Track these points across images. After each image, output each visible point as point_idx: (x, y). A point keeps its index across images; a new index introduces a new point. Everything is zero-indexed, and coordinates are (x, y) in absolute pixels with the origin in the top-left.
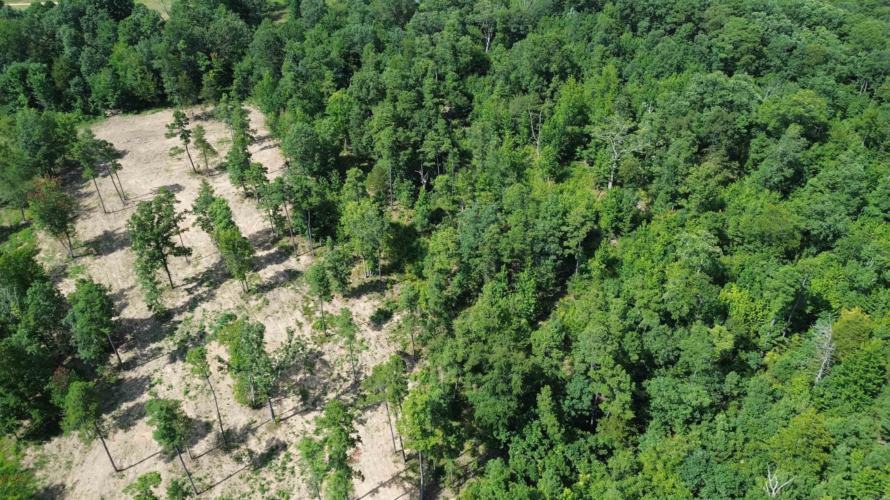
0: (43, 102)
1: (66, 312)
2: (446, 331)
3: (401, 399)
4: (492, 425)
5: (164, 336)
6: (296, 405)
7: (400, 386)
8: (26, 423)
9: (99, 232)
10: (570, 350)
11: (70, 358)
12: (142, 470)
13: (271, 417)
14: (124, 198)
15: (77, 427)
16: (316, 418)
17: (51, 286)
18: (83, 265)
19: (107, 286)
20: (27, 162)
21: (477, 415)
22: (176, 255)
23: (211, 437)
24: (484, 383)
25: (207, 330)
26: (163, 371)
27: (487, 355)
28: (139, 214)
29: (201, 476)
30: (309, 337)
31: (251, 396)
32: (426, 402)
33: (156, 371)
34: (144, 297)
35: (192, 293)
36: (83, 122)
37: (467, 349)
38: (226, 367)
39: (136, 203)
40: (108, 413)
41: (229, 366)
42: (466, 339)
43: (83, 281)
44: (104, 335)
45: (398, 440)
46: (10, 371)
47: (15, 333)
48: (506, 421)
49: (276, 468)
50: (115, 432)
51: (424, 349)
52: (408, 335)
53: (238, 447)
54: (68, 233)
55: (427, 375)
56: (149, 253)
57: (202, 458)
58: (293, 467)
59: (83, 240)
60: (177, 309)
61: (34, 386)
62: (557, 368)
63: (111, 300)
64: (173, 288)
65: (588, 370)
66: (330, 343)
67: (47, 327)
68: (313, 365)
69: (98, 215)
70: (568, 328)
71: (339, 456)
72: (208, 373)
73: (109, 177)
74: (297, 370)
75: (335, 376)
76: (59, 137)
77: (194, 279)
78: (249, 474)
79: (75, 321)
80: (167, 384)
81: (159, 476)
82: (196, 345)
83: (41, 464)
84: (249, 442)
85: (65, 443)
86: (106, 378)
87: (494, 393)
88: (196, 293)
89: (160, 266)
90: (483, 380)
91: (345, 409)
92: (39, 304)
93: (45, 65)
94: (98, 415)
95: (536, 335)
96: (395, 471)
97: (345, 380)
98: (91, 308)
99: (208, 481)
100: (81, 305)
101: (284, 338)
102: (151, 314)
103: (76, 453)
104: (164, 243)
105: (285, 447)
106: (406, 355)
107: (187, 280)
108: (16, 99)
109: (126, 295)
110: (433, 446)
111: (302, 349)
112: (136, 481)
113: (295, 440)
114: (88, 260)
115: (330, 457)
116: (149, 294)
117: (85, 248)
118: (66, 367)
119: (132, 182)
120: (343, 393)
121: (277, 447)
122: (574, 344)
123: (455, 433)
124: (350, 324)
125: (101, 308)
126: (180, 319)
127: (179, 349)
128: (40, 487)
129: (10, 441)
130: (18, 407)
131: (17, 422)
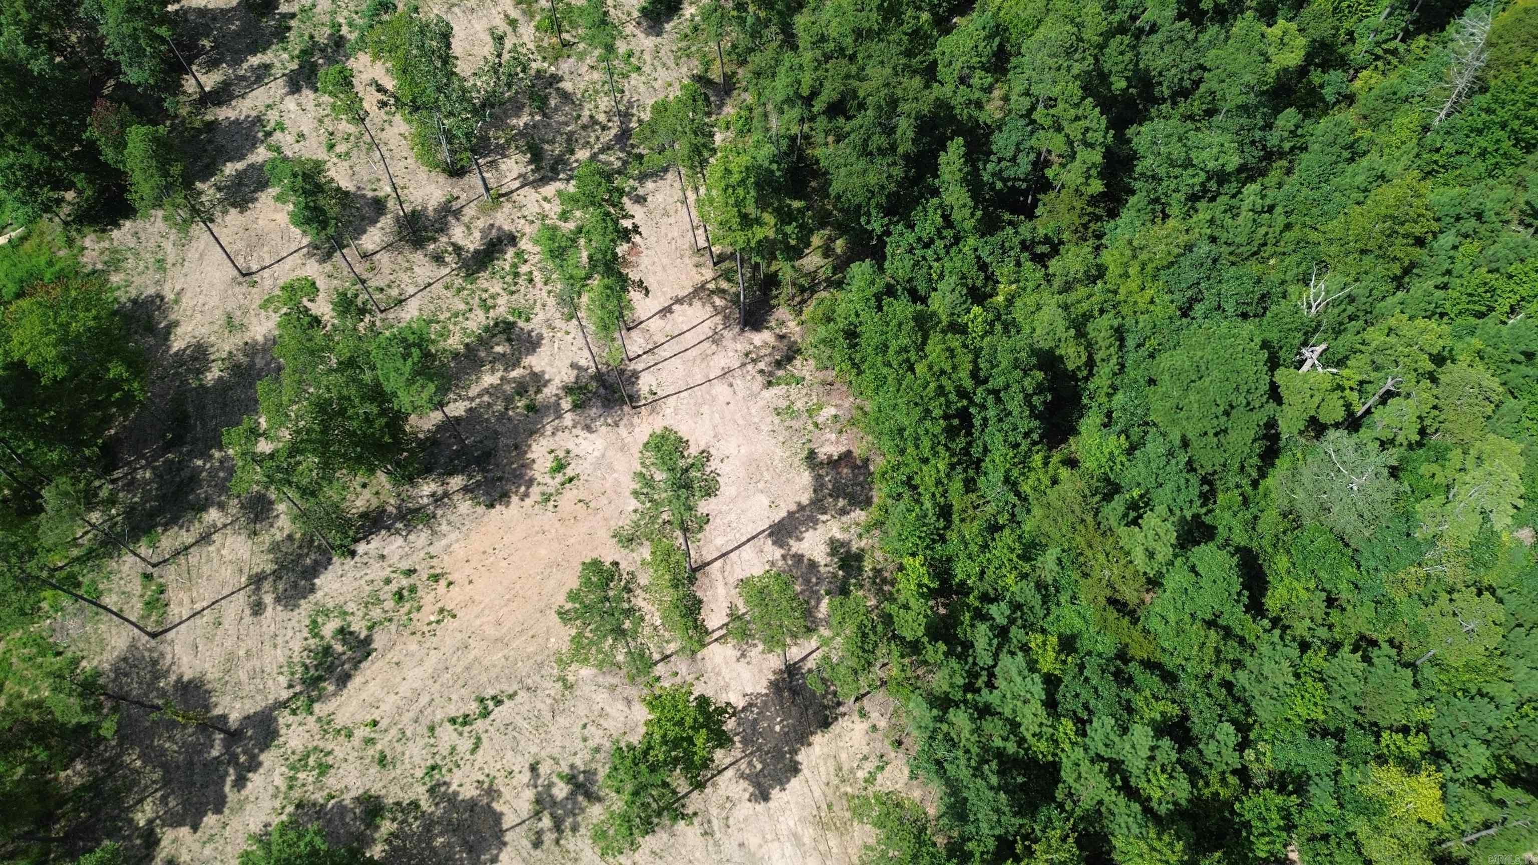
2: (781, 37)
3: (704, 163)
4: (859, 206)
5: (270, 43)
6: (523, 170)
7: (700, 140)
8: (70, 195)
10: (1005, 72)
11: (112, 82)
12: (284, 274)
13: (483, 191)
15: (158, 204)
16: (559, 193)
21: (835, 188)
23: (386, 221)
24: (849, 134)
25: (345, 30)
26: (282, 107)
27: (855, 83)
29: (382, 284)
30: (531, 46)
31: (444, 154)
32: (747, 168)
33: (269, 107)
37: (818, 73)
38: (392, 101)
40: (204, 180)
41: (397, 99)
42: (818, 53)
44: (163, 40)
45: (701, 231)
46: (13, 106)
48: (883, 200)
49: (503, 273)
50: (225, 212)
51: (740, 71)
52: (711, 44)
53: (435, 240)
55: (749, 120)
57: (378, 256)
58: (531, 273)
61: (63, 132)
62: (979, 105)
65: (1033, 108)
66: (572, 60)
67: (54, 23)
68: (544, 100)
70: (1006, 29)
71: (605, 256)
72: (361, 113)
74: (518, 110)
75: (585, 120)
78: (458, 282)
79: (101, 10)
80: (295, 131)
81: (314, 284)
82: (331, 61)
83: (115, 262)
84: (451, 232)
85: (144, 229)
86: (184, 118)
87: (865, 152)
90: (848, 129)
91: (609, 178)
94: (188, 184)
95: (946, 45)
96: (699, 279)
97: (604, 128)
99: (394, 292)
101: (488, 49)
103: (168, 246)
105: (512, 240)
106: (708, 83)
110: (760, 241)
111: (523, 71)
112: (278, 292)
113: (528, 229)
115: (590, 258)
118: (109, 97)
120: (602, 151)
121: (500, 240)
122: (1014, 61)
123: (796, 220)
124: (604, 22)
126: (292, 10)
127: (301, 67)
128: (123, 300)
129: (52, 226)
130: (49, 169)
131: (54, 195)
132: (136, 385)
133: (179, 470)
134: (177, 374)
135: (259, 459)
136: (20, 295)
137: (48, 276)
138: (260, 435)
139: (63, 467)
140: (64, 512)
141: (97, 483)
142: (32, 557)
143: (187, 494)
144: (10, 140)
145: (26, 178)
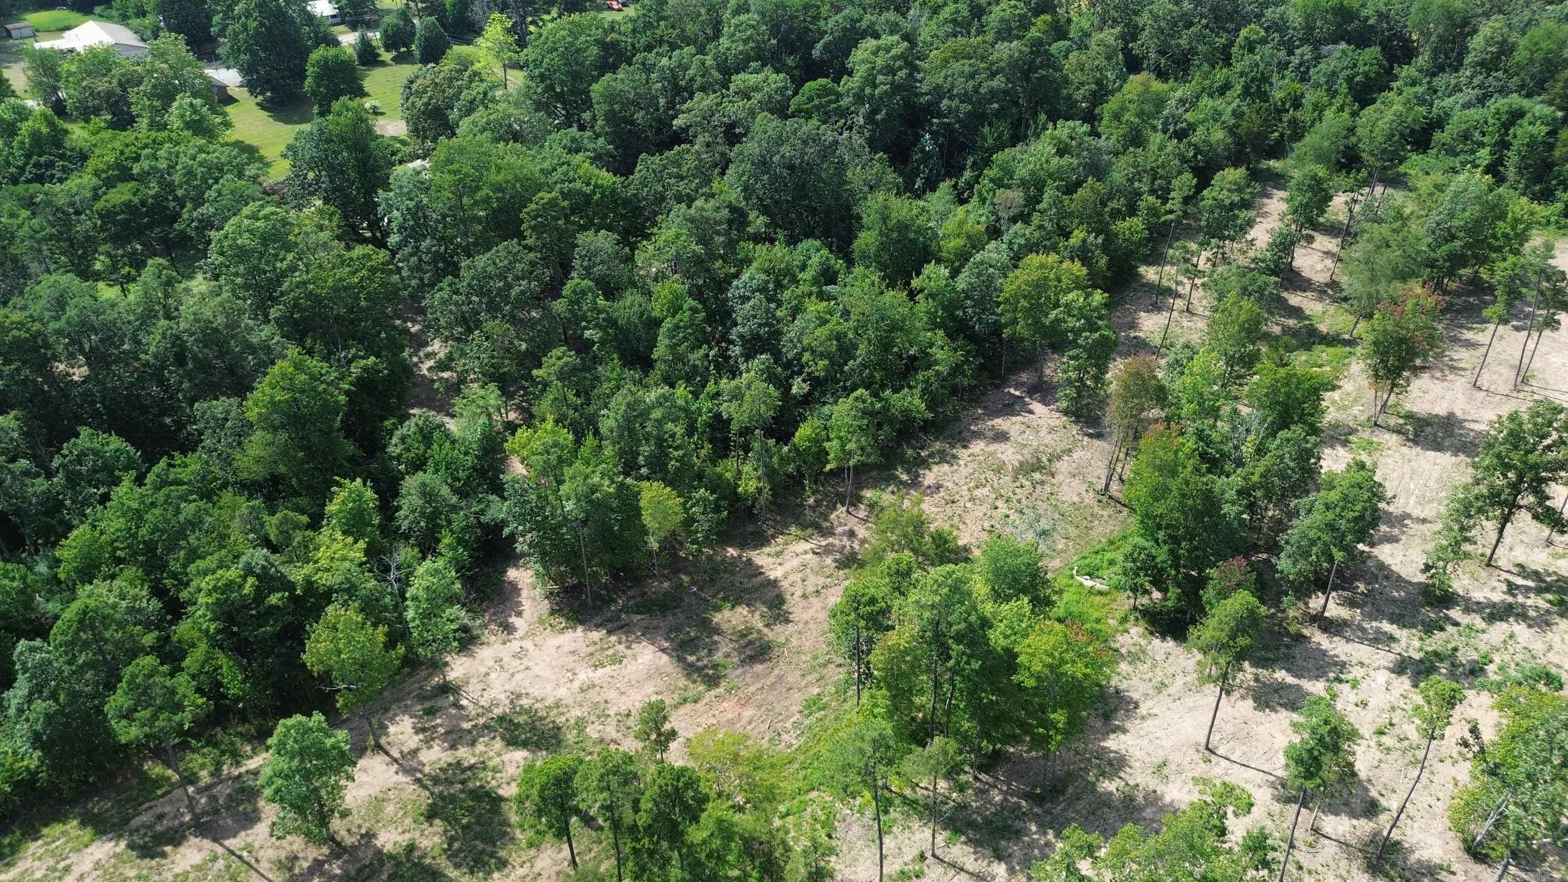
0: (1511, 173)
1: (1308, 492)
5: (1414, 626)
8: (1157, 595)
9: (1441, 410)
11: (1265, 556)
12: (1238, 777)
14: (1523, 377)
15: (1205, 651)
17: (1316, 445)
18: (1380, 444)
19: (1389, 494)
20: (1418, 252)
22: (1536, 517)
23: (1365, 826)
25: (1491, 668)
26: (1372, 673)
28: (1525, 417)
29: (1305, 865)
31: (1480, 830)
33: (1362, 664)
34: (1430, 547)
35: (1514, 596)
36: (1552, 227)
38: (1476, 749)
39: (1536, 397)
40: (1254, 665)
41: (1482, 751)
43: (1362, 466)
46: (1186, 519)
47: (1228, 476)
50: (1243, 697)
54: (1394, 385)
56: (1491, 487)
57: (1327, 842)
59: (1408, 407)
60: (1467, 600)
61: (1197, 557)
63: (1380, 518)
64: (1489, 565)
67: (1268, 496)
69: (1460, 383)
72: (1437, 732)
73: (1525, 333)
76: (1494, 236)
77: (1536, 576)
79: (1309, 511)
80: (1362, 696)
81: (1252, 805)
82: (1452, 676)
83: (1135, 658)
85: (1177, 657)
86: (1287, 617)
88: (1520, 599)
89: (1495, 517)
92: (1281, 457)
93: (1560, 114)
94: (1241, 656)
98: (1343, 509)
100: (1333, 496)
102: (1421, 578)
103: (1180, 681)
104: (1530, 486)
107: (1523, 571)
108: (1473, 152)
109: (1406, 526)
112: (1218, 782)
114: (1392, 439)
116: (1443, 548)
117: (1401, 421)
118: (1251, 563)
119: (1556, 360)
125: (1356, 520)
126: (1459, 620)
127: (1421, 661)
128: (1113, 683)
129: (1125, 602)
130: (1163, 569)
131: (1148, 586)
132: (1059, 737)
133: (1018, 818)
134: (1089, 760)
135: (1071, 869)
136: (1059, 620)
137: (1088, 626)
138: (1092, 856)
139: (964, 738)
140: (932, 762)
141: (967, 768)
142: (887, 765)
143: (1003, 838)
144: (1161, 535)
145: (1144, 562)
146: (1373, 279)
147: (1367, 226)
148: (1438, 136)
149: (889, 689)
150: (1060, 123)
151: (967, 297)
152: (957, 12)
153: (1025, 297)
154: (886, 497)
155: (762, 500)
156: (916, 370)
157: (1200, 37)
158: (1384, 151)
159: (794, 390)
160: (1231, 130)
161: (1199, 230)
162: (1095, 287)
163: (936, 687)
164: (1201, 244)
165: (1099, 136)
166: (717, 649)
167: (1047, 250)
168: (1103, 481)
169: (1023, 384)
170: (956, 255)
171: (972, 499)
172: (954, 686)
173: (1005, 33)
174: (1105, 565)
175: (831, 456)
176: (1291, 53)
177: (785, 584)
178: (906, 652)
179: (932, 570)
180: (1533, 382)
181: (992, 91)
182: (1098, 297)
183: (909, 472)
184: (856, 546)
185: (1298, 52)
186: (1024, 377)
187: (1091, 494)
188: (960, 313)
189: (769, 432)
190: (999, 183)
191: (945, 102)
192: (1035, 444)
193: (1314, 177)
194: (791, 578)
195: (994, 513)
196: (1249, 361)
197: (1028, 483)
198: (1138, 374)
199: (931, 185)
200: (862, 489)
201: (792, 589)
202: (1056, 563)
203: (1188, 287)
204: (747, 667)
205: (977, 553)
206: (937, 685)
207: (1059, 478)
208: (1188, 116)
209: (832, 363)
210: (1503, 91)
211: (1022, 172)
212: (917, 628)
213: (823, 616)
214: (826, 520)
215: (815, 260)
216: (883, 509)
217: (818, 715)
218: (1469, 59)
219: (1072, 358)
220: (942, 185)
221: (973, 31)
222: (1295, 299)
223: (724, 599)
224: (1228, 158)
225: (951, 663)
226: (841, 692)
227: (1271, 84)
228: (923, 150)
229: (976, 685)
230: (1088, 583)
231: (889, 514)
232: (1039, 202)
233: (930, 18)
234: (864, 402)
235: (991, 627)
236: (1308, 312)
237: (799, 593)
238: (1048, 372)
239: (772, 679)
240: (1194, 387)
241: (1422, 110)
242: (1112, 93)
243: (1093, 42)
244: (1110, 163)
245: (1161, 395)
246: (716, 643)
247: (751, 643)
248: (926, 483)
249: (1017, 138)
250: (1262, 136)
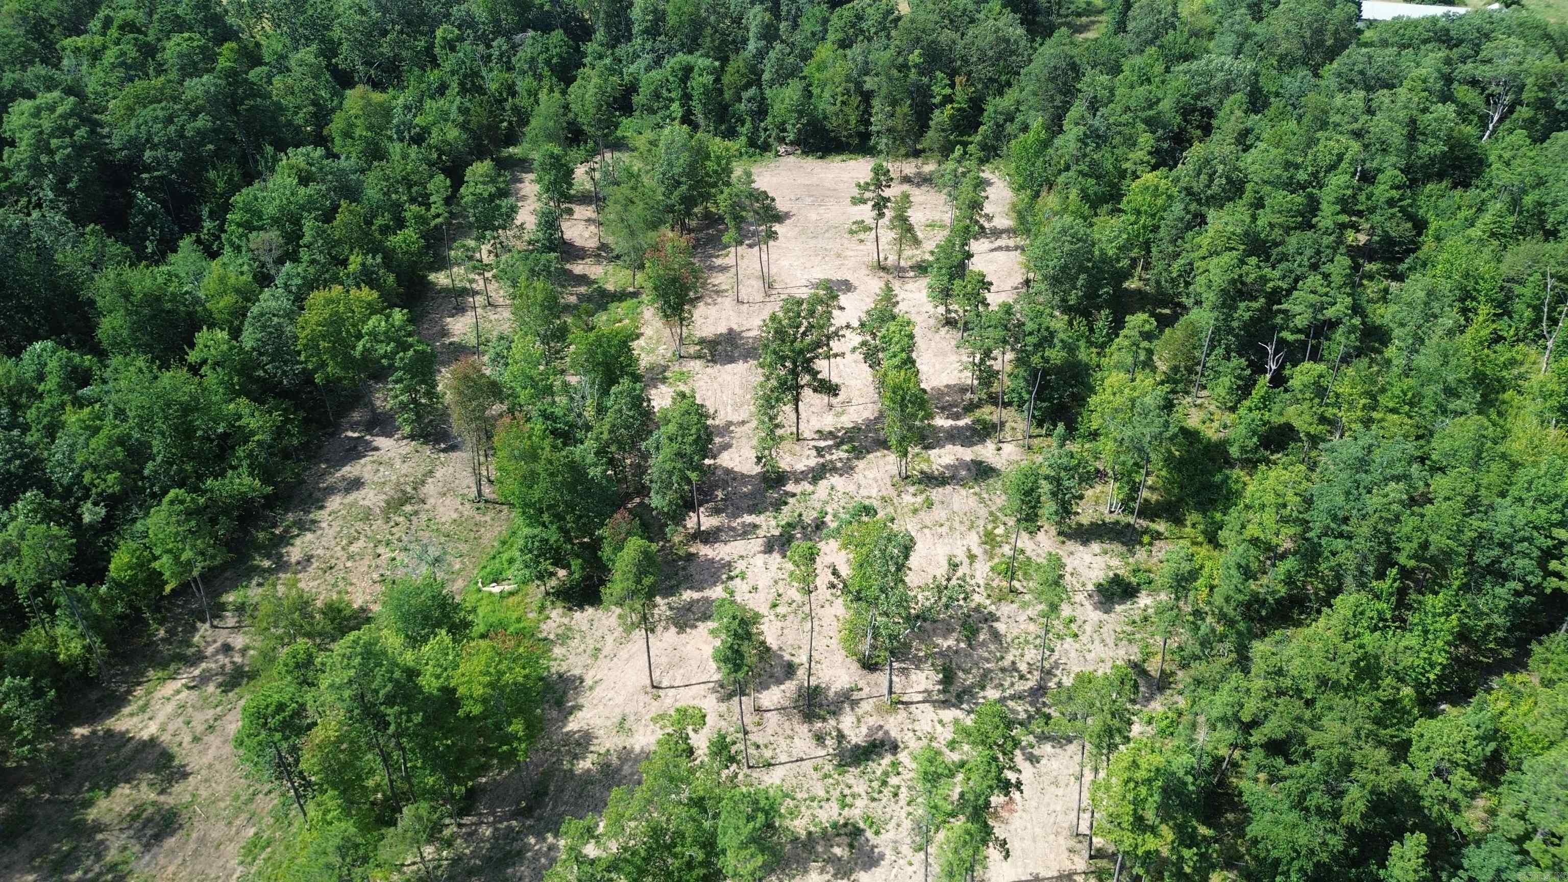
0: (700, 119)
1: (651, 432)
2: (1234, 655)
3: (1112, 747)
4: (1277, 862)
5: (766, 509)
6: (931, 687)
7: (1116, 723)
8: (562, 573)
9: (722, 329)
10: (1496, 783)
11: (638, 500)
12: (687, 698)
13: (886, 692)
14: (769, 285)
15: (620, 603)
16: (956, 721)
18: (689, 372)
19: (711, 411)
20: (658, 202)
21: (1253, 830)
22: (815, 390)
23: (790, 686)
24: (1285, 778)
25: (828, 519)
26: (751, 561)
27: (1306, 729)
28: (781, 315)
29: (760, 741)
30: (982, 582)
31: (865, 647)
32: (1158, 770)
33: (742, 557)
34: (755, 442)
35: (823, 456)
36: (745, 157)
37: (1267, 704)
38: (841, 586)
39: (782, 297)
40: (665, 596)
41: (845, 586)
42: (1271, 685)
43: (683, 396)
44: (689, 482)
45: (1086, 816)
46: (562, 495)
47: (582, 443)
48: (1310, 867)
49: (872, 777)
50: (666, 628)
51: (1180, 674)
52: (1158, 638)
53: (824, 720)
54: (682, 320)
55: (1174, 723)
56: (779, 378)
57: (769, 714)
58: (899, 787)
59: (698, 334)
60: (794, 473)
61: (584, 525)
62: (1455, 807)
63: (712, 433)
64: (798, 440)
65: (1527, 836)
66: (1014, 606)
67: (621, 448)
68: (975, 632)
69: (727, 302)
70: (1506, 738)
71: (977, 800)
72: (812, 586)
73: (757, 248)
74: (948, 631)
75: (1006, 663)
76: (707, 175)
77: (831, 435)
78: (829, 768)
79: (657, 448)
80: (752, 583)
81: (705, 716)
82: (806, 537)
83: (564, 638)
84: (842, 718)
85: (600, 619)
86: (674, 545)
87: (1300, 804)
88: (828, 457)
89: (789, 401)
90: (1285, 772)
91: (1009, 725)
92: (620, 411)
93: (717, 64)
94: (650, 595)
95: (1425, 728)
96: (1067, 866)
97: (1022, 677)
98: (683, 436)
99: (768, 754)
100: (672, 428)
101: (941, 570)
102: (758, 469)
103: (610, 639)
104: (803, 368)
105: (894, 748)
106: (1144, 673)
107: (821, 434)
108: (668, 108)
109: (732, 432)
110: (1148, 853)
111: (965, 599)
112: (672, 712)
113: (913, 744)
114: (697, 365)
115: (962, 795)
116: (763, 440)
117: (698, 348)
118: (630, 511)
119: (785, 263)
120: (1012, 697)
121: (882, 744)
122: (1509, 775)
123: (1198, 846)
124: (1057, 584)
125: (696, 442)
126: (795, 491)
127: (781, 535)
128: (553, 670)
129: (536, 591)
130: (559, 548)
131: (551, 569)
132: (523, 746)
133: (514, 839)
134: (559, 750)
135: (580, 859)
136: (483, 636)
137: (511, 629)
138: (593, 837)
139: (433, 794)
140: (409, 834)
141: (447, 821)
142: (363, 864)
143: (508, 866)
144: (546, 517)
145: (539, 549)
146: (632, 234)
147: (611, 189)
148: (635, 99)
149: (334, 786)
150: (290, 151)
151: (261, 354)
152: (123, 54)
153: (324, 337)
154: (253, 593)
155: (97, 659)
156: (233, 448)
157: (400, 44)
158: (600, 120)
159: (87, 518)
160: (464, 127)
161: (471, 226)
162: (392, 306)
163: (385, 760)
164: (478, 239)
165: (337, 157)
166: (107, 848)
167: (326, 284)
168: (474, 489)
169: (358, 423)
170: (231, 314)
171: (350, 557)
172: (403, 749)
173: (190, 69)
174: (506, 566)
175: (167, 575)
176: (489, 46)
177: (165, 738)
178: (339, 740)
179: (335, 646)
180: (776, 285)
181: (199, 131)
182: (398, 316)
183: (269, 557)
184: (238, 659)
185: (495, 44)
186: (356, 416)
187: (468, 505)
188: (261, 373)
189: (72, 578)
190: (249, 227)
191: (148, 153)
192: (394, 478)
193: (552, 156)
194: (171, 728)
195: (379, 561)
196: (561, 334)
197: (401, 519)
198: (466, 377)
199: (168, 246)
200: (220, 595)
201: (178, 739)
202: (459, 584)
203: (481, 282)
204: (155, 850)
205: (376, 608)
206: (386, 758)
207: (431, 501)
208: (417, 120)
209: (125, 472)
210: (671, 52)
211: (271, 210)
212: (342, 713)
213: (228, 749)
214: (189, 645)
215: (53, 364)
216: (256, 607)
217: (264, 855)
218: (636, 29)
219: (396, 382)
220: (181, 243)
221: (151, 72)
222: (578, 268)
223: (91, 789)
224: (471, 153)
225: (392, 728)
226: (281, 818)
227: (483, 78)
228: (141, 211)
229: (425, 737)
230: (496, 589)
231: (265, 608)
232: (301, 237)
233: (93, 66)
234: (182, 502)
235: (418, 675)
236: (593, 277)
237: (187, 739)
238: (378, 403)
239: (192, 846)
240: (523, 373)
241: (615, 79)
242: (333, 110)
243: (292, 63)
244: (360, 183)
245: (495, 390)
246: (102, 842)
247: (149, 820)
248: (293, 560)
249: (249, 178)
250: (493, 128)
